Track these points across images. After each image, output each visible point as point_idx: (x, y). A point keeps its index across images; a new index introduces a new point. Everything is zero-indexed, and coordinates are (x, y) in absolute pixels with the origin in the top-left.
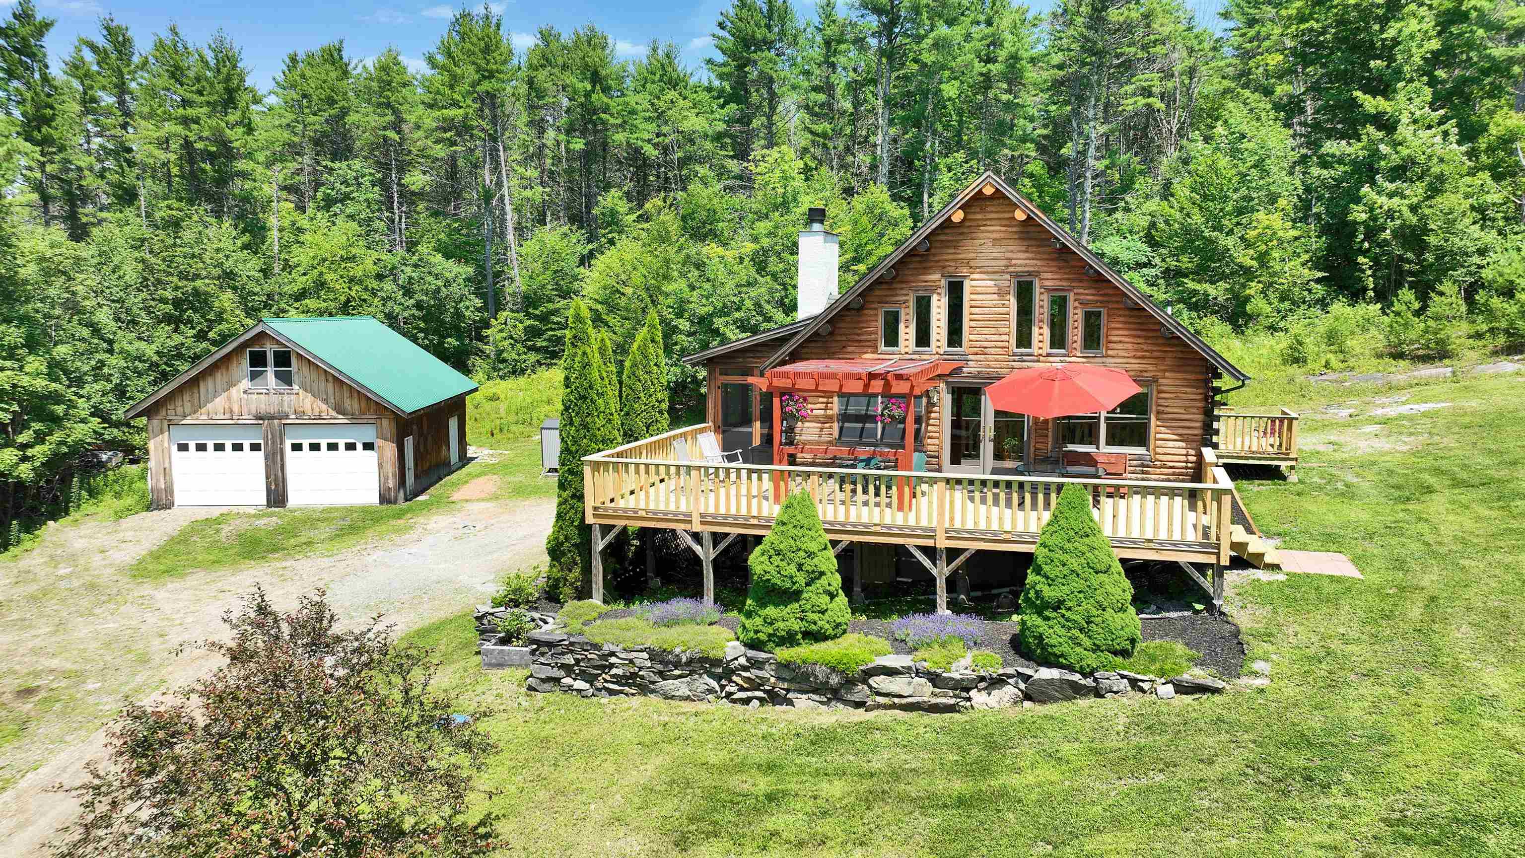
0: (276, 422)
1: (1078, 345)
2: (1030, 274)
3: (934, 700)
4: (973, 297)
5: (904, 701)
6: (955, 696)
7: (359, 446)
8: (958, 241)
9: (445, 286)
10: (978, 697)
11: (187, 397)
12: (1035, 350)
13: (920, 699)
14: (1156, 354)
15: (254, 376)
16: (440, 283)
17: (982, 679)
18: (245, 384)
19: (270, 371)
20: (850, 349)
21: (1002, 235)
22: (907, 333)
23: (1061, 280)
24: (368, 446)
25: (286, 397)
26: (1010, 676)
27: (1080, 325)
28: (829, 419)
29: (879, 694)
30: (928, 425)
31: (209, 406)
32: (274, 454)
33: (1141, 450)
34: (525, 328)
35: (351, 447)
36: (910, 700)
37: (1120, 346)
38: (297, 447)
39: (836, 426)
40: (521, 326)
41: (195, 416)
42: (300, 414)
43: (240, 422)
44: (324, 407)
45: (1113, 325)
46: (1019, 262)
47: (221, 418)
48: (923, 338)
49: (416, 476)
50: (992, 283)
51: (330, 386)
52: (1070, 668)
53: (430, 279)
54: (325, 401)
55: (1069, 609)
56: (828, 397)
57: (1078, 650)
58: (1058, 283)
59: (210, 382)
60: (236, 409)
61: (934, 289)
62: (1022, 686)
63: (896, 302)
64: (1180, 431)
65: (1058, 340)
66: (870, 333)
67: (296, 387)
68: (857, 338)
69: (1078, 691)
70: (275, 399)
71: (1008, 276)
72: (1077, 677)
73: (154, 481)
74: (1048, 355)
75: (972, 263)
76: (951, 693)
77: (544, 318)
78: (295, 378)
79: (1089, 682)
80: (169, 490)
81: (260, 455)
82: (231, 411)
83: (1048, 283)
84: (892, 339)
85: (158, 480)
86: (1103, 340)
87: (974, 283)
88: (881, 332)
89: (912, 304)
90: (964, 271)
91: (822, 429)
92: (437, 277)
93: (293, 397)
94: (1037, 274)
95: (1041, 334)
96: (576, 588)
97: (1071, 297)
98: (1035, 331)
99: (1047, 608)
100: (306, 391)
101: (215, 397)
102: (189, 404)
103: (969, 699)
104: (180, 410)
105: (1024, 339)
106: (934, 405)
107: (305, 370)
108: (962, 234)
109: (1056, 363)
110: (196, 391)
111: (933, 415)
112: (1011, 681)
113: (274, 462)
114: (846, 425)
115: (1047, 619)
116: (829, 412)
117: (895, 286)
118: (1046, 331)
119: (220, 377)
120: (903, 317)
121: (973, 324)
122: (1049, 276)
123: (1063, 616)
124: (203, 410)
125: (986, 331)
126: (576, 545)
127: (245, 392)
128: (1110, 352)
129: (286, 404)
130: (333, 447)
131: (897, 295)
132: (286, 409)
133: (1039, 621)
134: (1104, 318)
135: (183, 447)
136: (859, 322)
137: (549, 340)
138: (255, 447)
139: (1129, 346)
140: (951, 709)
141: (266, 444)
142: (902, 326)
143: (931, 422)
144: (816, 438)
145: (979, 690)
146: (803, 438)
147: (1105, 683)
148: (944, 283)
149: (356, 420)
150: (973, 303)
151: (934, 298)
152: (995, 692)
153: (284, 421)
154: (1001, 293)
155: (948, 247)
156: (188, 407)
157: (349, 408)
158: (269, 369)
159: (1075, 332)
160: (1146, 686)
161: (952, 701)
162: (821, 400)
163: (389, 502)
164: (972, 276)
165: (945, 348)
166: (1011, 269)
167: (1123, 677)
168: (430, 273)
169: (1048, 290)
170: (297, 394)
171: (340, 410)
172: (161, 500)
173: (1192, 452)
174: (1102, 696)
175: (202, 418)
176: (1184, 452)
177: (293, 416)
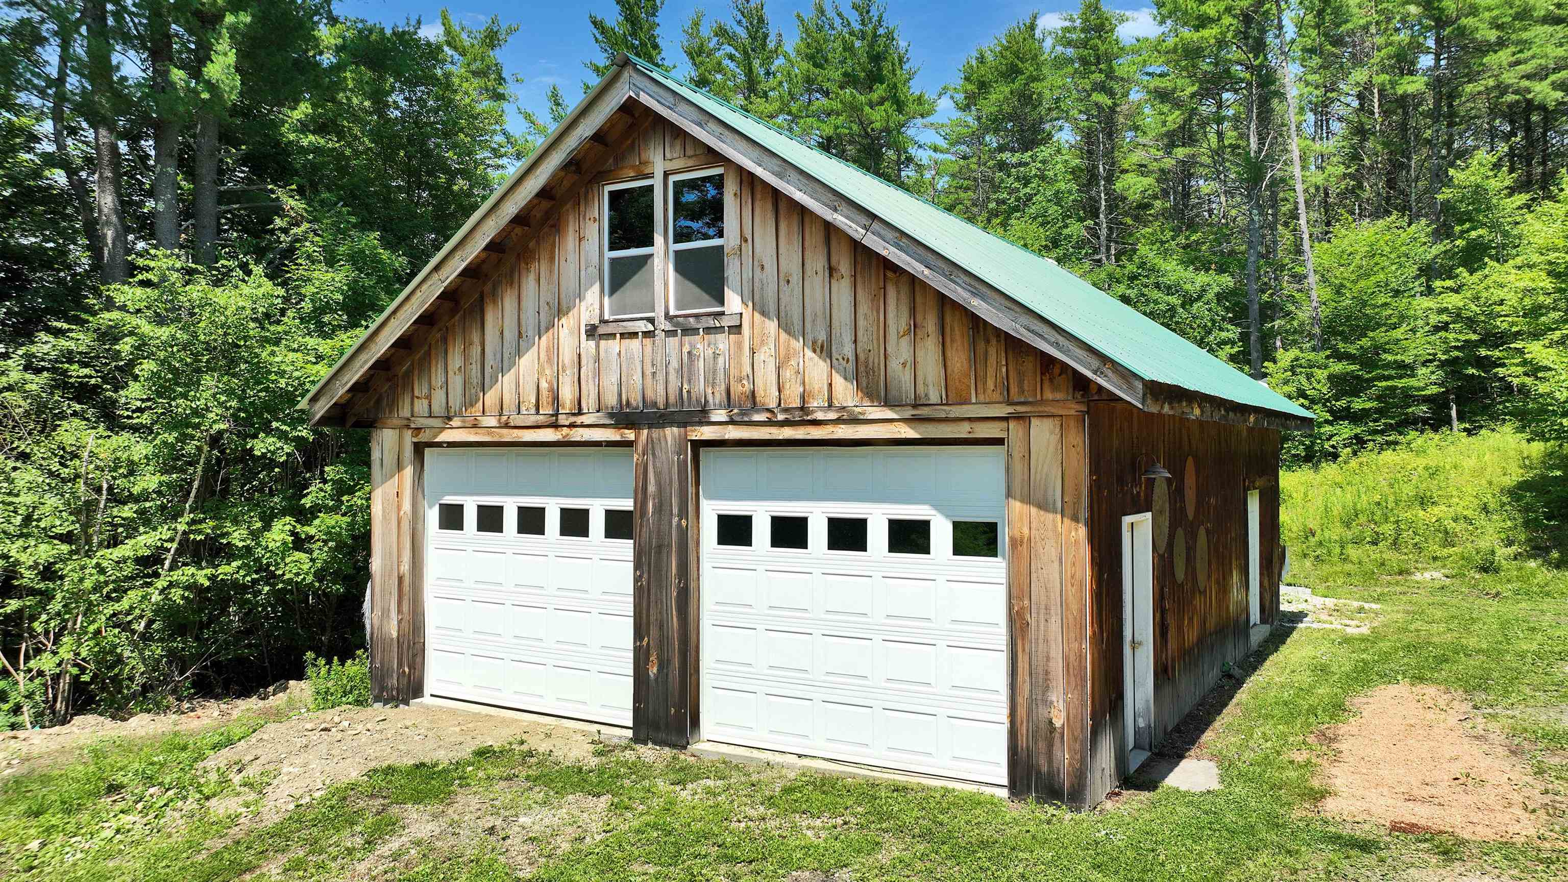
0: (671, 433)
7: (942, 537)
9: (1183, 306)
15: (618, 276)
16: (1174, 300)
18: (595, 304)
19: (662, 256)
24: (975, 537)
25: (703, 343)
31: (505, 382)
32: (662, 548)
34: (1330, 378)
35: (910, 538)
38: (735, 530)
40: (1321, 374)
41: (471, 416)
42: (744, 405)
43: (581, 434)
44: (819, 374)
47: (529, 422)
49: (1163, 673)
53: (1156, 294)
54: (825, 351)
60: (567, 394)
70: (673, 350)
77: (1369, 360)
82: (556, 399)
92: (1169, 290)
93: (723, 342)
100: (765, 314)
101: (519, 353)
102: (458, 375)
107: (764, 237)
113: (662, 576)
124: (491, 395)
127: (591, 332)
129: (702, 367)
130: (847, 535)
132: (700, 387)
135: (451, 518)
137: (1379, 398)
138: (617, 524)
141: (644, 514)
149: (931, 425)
153: (695, 432)
156: (456, 382)
157: (906, 377)
158: (659, 249)
168: (1157, 286)
170: (737, 328)
171: (874, 384)
172: (396, 667)
175: (488, 422)
177: (720, 415)
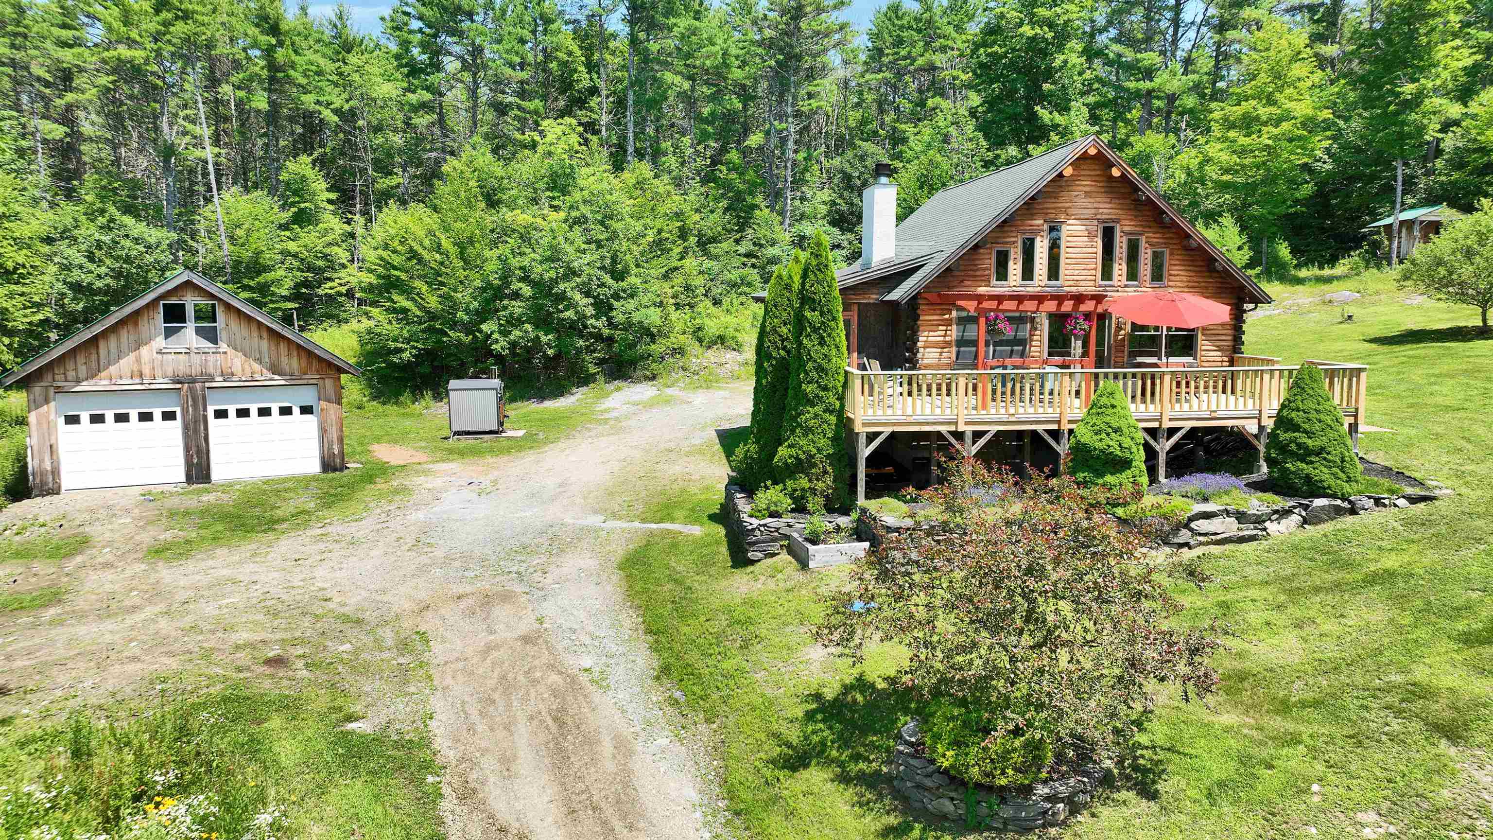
0: (198, 385)
1: (1148, 278)
2: (1113, 221)
3: (1241, 534)
4: (1069, 239)
5: (1219, 537)
6: (1255, 528)
7: (296, 410)
8: (1058, 193)
10: (1271, 526)
11: (81, 359)
12: (1115, 282)
13: (1231, 534)
14: (1203, 284)
15: (169, 333)
17: (1276, 512)
18: (160, 342)
19: (191, 326)
20: (967, 283)
21: (1093, 189)
22: (1015, 268)
23: (1136, 226)
24: (306, 410)
25: (211, 358)
26: (1295, 507)
27: (1149, 262)
28: (948, 344)
29: (1200, 534)
30: (1031, 346)
31: (112, 369)
32: (195, 422)
33: (1190, 359)
35: (286, 411)
36: (1223, 536)
37: (1178, 278)
38: (221, 414)
39: (954, 349)
41: (92, 382)
42: (227, 375)
43: (152, 387)
44: (257, 367)
45: (1173, 262)
46: (1105, 211)
47: (127, 383)
48: (1028, 273)
50: (1083, 228)
51: (265, 344)
52: (1334, 496)
54: (259, 360)
55: (1328, 453)
56: (947, 326)
57: (1339, 482)
58: (1134, 229)
59: (113, 341)
60: (146, 371)
61: (1037, 232)
62: (1304, 513)
63: (1007, 243)
64: (1218, 343)
65: (1132, 275)
66: (985, 269)
67: (223, 346)
68: (972, 273)
69: (1338, 511)
70: (196, 359)
71: (1096, 222)
72: (1339, 502)
73: (36, 461)
74: (1126, 286)
75: (1070, 211)
76: (1252, 526)
78: (222, 335)
79: (1346, 505)
80: (56, 472)
81: (177, 425)
82: (141, 375)
83: (1126, 229)
84: (1002, 274)
85: (41, 461)
86: (1165, 274)
87: (1069, 227)
88: (993, 270)
89: (1020, 244)
90: (1062, 217)
91: (941, 353)
93: (219, 356)
94: (1118, 221)
95: (1120, 269)
96: (827, 497)
97: (1143, 239)
98: (1116, 267)
99: (1310, 455)
100: (236, 349)
101: (119, 358)
102: (84, 367)
103: (1265, 529)
104: (71, 374)
105: (1107, 274)
106: (1036, 329)
107: (234, 324)
108: (1061, 187)
109: (1131, 292)
110: (94, 351)
111: (1035, 338)
112: (1296, 511)
113: (196, 431)
114: (962, 349)
115: (1312, 462)
116: (948, 339)
117: (1006, 229)
118: (1124, 267)
119: (125, 335)
120: (1012, 256)
121: (1068, 261)
122: (1128, 222)
123: (1325, 459)
124: (103, 374)
125: (1076, 267)
126: (828, 456)
128: (1171, 283)
129: (210, 364)
130: (264, 412)
131: (1008, 237)
132: (211, 370)
133: (1305, 466)
134: (1167, 256)
135: (73, 420)
136: (974, 260)
138: (169, 416)
139: (1184, 279)
140: (1252, 538)
141: (185, 412)
142: (1011, 263)
143: (1034, 343)
144: (936, 361)
145: (1272, 521)
146: (925, 361)
147: (1359, 504)
148: (1046, 227)
149: (294, 381)
150: (1069, 244)
151: (1038, 240)
152: (1283, 521)
153: (207, 385)
154: (1091, 236)
155: (1050, 197)
156: (83, 370)
157: (286, 368)
158: (188, 324)
159: (1145, 268)
160: (1387, 502)
161: (1254, 532)
162: (941, 328)
163: (335, 470)
164: (1069, 222)
165: (1045, 281)
166: (1099, 217)
167: (1370, 497)
169: (1126, 233)
170: (225, 353)
171: (275, 369)
172: (46, 484)
173: (1226, 359)
174: (1357, 514)
175: (101, 383)
176: (1220, 359)
177: (221, 379)
